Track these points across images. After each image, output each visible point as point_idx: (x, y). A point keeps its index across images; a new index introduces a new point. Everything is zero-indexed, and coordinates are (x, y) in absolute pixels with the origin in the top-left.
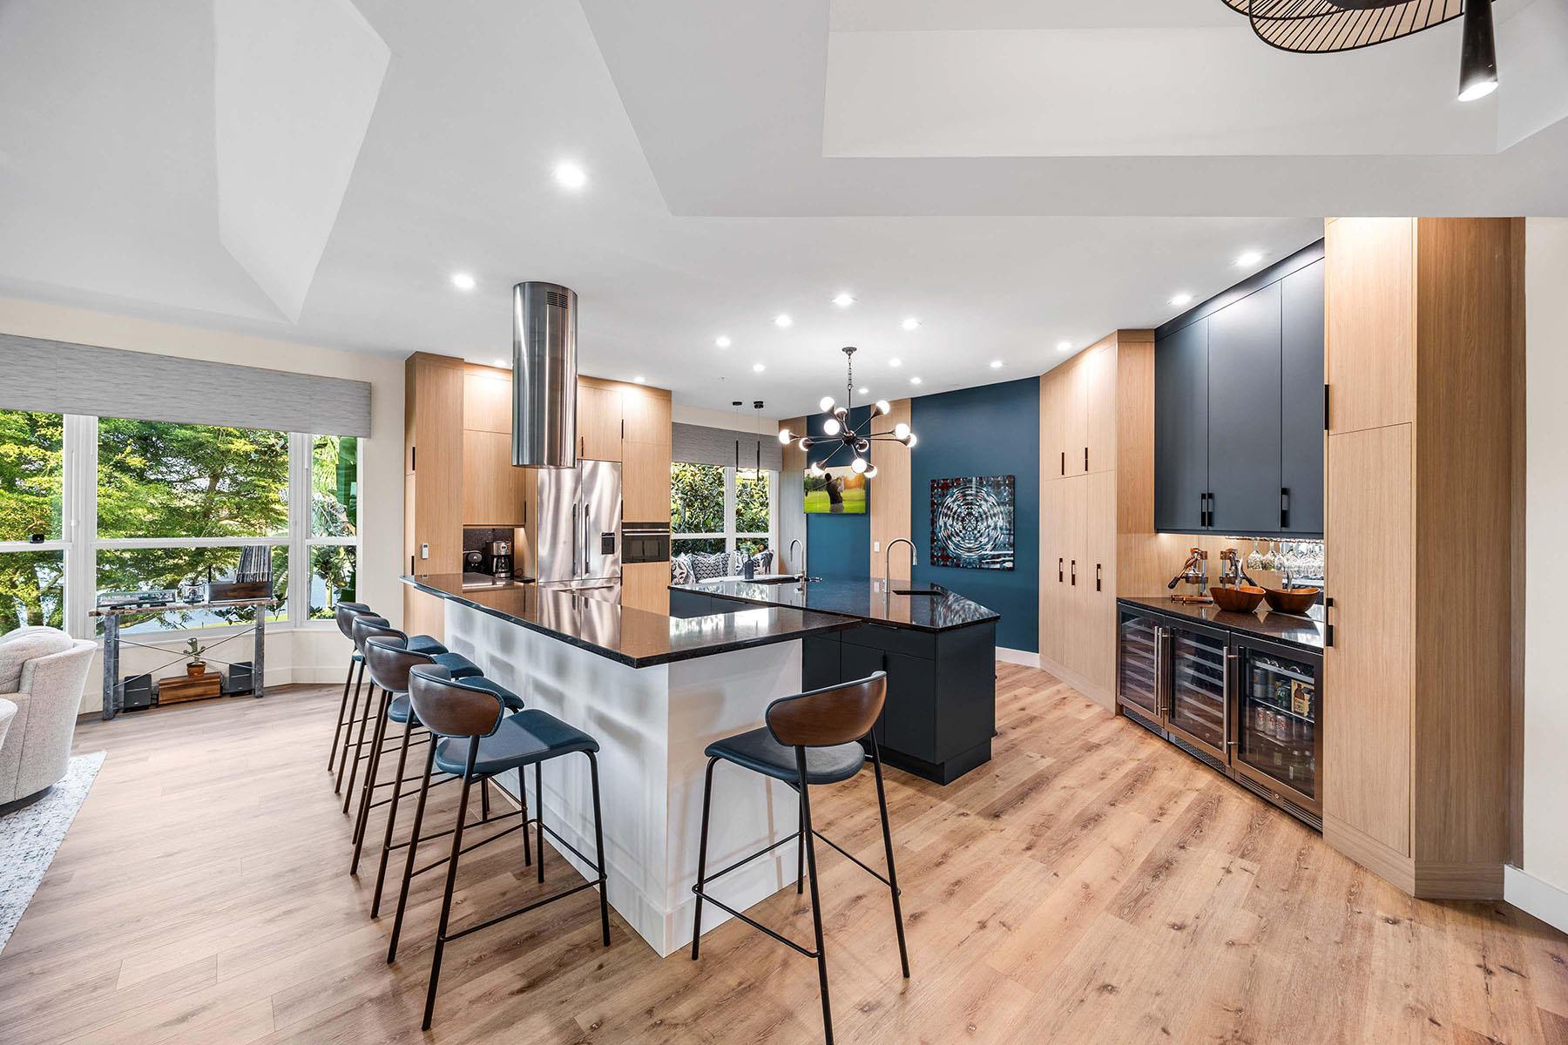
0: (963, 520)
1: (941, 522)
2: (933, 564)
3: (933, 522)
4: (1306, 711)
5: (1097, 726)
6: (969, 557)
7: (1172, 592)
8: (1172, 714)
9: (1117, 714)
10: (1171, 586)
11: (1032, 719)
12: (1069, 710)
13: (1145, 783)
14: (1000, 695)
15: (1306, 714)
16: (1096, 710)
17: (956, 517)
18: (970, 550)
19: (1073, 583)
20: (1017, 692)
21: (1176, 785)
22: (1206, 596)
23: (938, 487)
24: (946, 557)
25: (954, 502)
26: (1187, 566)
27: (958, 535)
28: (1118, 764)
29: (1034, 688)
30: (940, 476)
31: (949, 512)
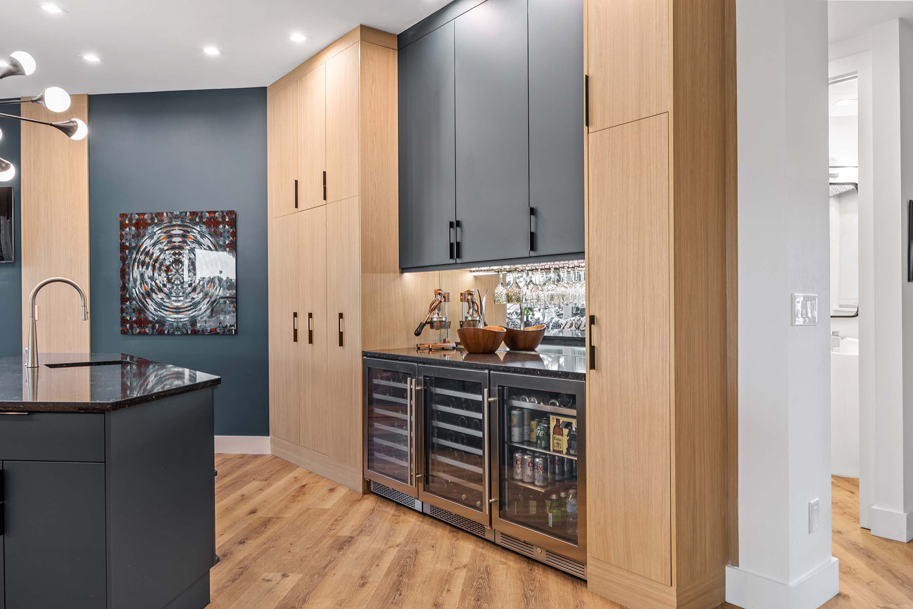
0: (168, 270)
1: (136, 273)
2: (124, 332)
3: (124, 274)
4: (564, 447)
5: (346, 513)
6: (178, 321)
7: (417, 341)
8: (427, 480)
9: (364, 493)
10: (418, 334)
11: (267, 523)
12: (309, 500)
13: (411, 575)
14: (221, 499)
15: (565, 451)
16: (341, 492)
17: (157, 265)
18: (178, 310)
19: (311, 341)
20: (245, 490)
21: (443, 566)
22: (449, 342)
23: (131, 224)
24: (142, 322)
25: (154, 245)
26: (432, 310)
27: (160, 290)
28: (377, 557)
29: (266, 480)
30: (134, 209)
31: (147, 260)
